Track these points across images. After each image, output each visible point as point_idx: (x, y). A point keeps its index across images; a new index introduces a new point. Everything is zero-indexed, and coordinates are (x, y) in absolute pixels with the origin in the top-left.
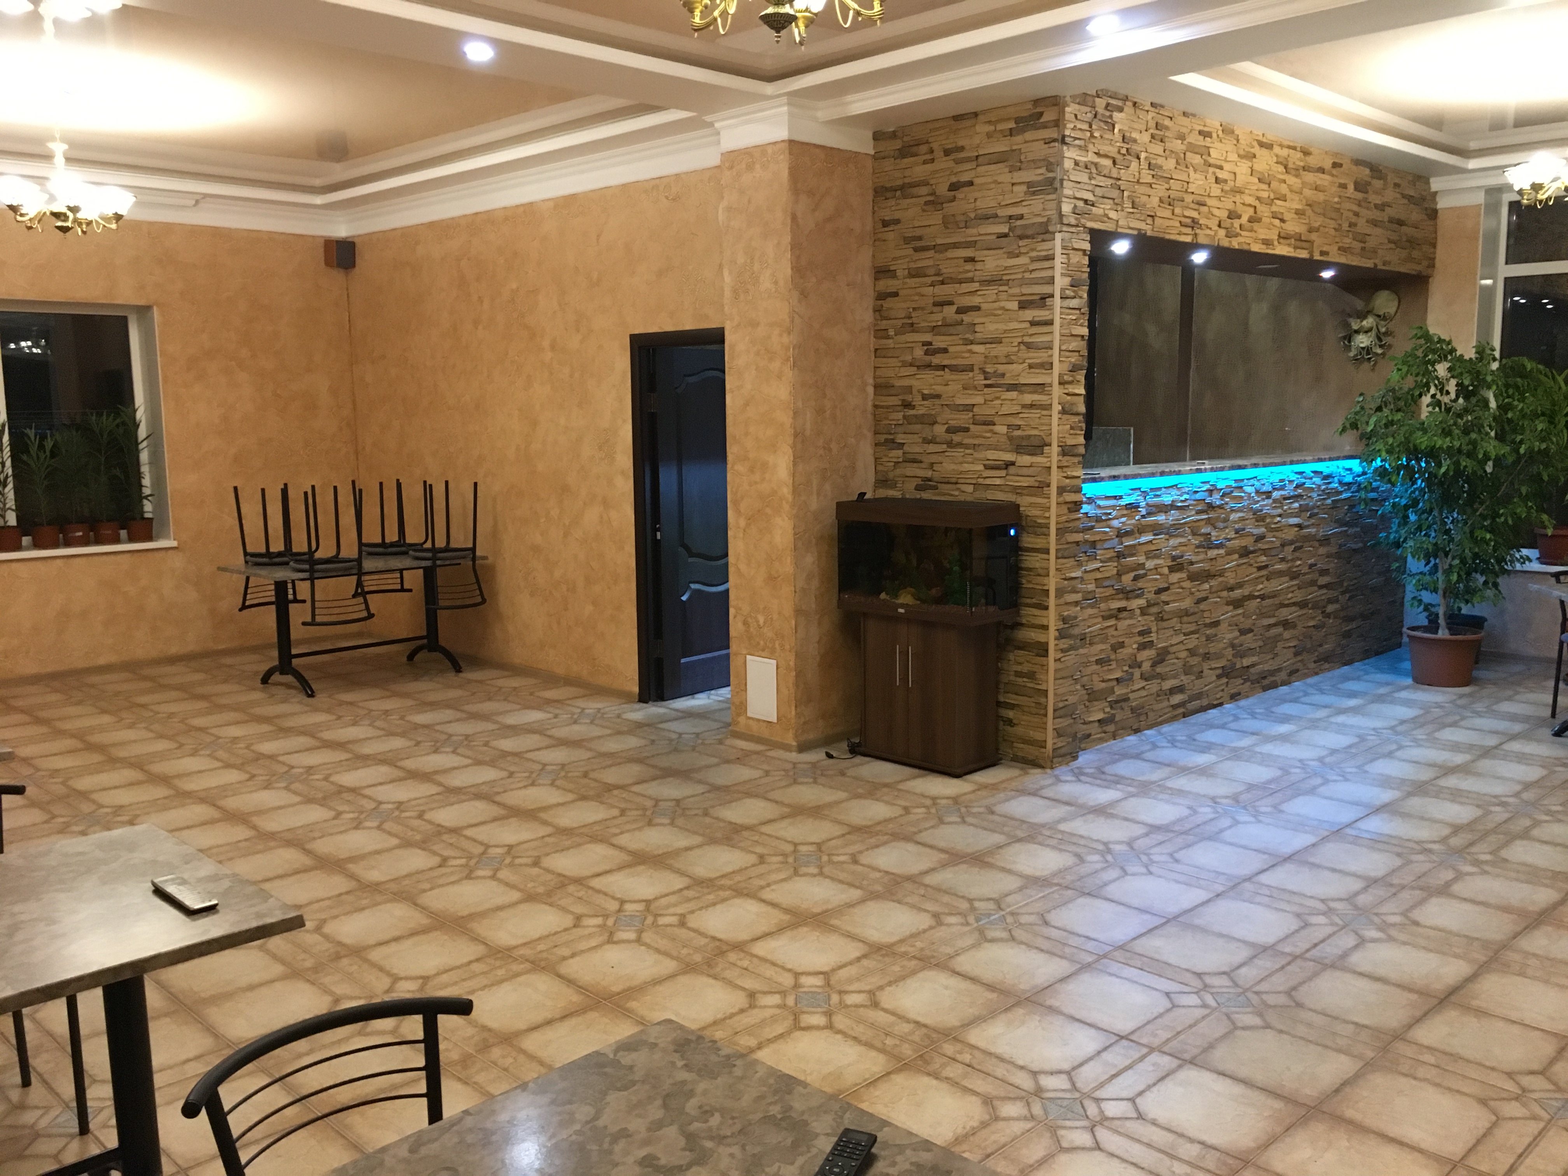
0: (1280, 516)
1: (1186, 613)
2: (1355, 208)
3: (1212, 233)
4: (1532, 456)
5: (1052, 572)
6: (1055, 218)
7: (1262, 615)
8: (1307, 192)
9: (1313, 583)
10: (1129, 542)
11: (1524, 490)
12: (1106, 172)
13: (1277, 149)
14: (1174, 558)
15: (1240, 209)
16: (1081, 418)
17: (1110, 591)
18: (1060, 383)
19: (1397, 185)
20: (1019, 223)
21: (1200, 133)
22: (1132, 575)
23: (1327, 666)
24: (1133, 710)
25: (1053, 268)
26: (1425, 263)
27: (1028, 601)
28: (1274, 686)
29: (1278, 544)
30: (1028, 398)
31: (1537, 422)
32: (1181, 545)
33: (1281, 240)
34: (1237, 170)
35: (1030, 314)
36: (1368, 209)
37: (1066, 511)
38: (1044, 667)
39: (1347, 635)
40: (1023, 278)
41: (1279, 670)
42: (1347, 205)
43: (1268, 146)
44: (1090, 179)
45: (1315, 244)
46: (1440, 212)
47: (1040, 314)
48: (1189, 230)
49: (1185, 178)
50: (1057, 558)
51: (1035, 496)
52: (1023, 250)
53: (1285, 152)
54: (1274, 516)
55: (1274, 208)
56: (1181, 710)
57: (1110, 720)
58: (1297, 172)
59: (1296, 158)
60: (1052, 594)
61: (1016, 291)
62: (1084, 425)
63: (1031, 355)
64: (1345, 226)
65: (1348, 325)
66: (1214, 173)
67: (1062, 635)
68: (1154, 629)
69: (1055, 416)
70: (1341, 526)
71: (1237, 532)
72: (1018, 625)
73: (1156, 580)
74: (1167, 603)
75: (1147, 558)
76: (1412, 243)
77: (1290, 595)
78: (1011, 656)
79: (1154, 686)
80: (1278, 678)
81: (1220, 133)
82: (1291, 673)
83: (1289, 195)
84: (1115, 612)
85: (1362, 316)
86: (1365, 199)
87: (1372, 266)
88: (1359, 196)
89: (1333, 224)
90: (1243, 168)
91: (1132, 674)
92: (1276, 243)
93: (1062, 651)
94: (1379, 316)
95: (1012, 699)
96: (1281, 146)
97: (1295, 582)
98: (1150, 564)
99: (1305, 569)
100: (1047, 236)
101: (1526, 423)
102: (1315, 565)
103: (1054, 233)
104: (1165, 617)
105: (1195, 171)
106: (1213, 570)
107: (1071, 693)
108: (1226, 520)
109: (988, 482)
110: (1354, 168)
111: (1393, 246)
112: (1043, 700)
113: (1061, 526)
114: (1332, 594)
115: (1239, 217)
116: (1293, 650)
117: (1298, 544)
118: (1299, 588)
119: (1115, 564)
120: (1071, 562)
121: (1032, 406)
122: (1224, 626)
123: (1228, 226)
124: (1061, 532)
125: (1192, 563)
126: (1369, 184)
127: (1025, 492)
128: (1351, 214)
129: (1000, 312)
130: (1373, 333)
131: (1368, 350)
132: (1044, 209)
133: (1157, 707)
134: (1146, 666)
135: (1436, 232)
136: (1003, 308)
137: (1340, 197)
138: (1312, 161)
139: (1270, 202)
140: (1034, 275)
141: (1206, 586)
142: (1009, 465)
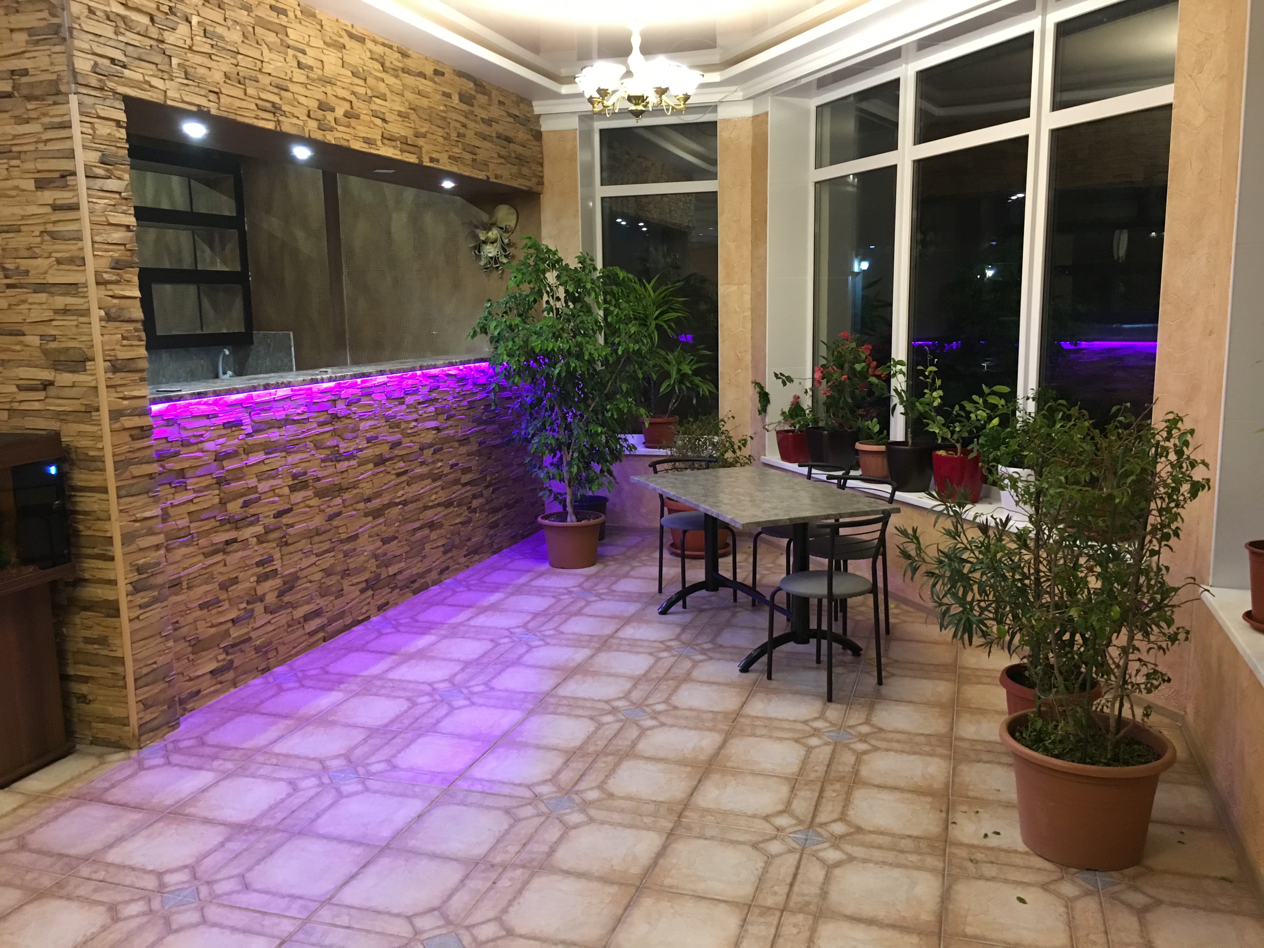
0: (416, 420)
1: (318, 532)
2: (462, 119)
3: (301, 123)
4: (629, 357)
5: (114, 514)
6: (66, 76)
7: (406, 520)
8: (409, 95)
9: (456, 482)
10: (230, 465)
11: (624, 387)
12: (141, 29)
13: (370, 44)
14: (295, 477)
15: (332, 101)
16: (139, 326)
17: (212, 523)
18: (98, 283)
19: (501, 103)
20: (24, 80)
21: (271, 7)
22: (240, 501)
23: (477, 557)
24: (257, 649)
25: (70, 138)
26: (534, 180)
27: (89, 551)
28: (425, 587)
29: (416, 448)
30: (60, 301)
31: (630, 325)
32: (302, 461)
33: (385, 141)
34: (324, 58)
35: (48, 196)
36: (475, 122)
37: (128, 439)
38: (117, 629)
39: (494, 525)
40: (36, 150)
41: (429, 571)
42: (455, 116)
43: (361, 40)
44: (116, 33)
45: (424, 150)
46: (544, 135)
47: (63, 197)
48: (269, 116)
49: (257, 55)
50: (119, 497)
51: (82, 422)
52: (33, 114)
53: (380, 49)
54: (409, 422)
55: (374, 107)
56: (321, 635)
57: (228, 667)
58: (395, 72)
59: (393, 58)
60: (117, 541)
61: (29, 166)
62: (143, 335)
63: (56, 247)
64: (454, 136)
65: (476, 237)
66: (295, 57)
67: (136, 588)
68: (277, 556)
69: (96, 326)
70: (479, 424)
71: (369, 440)
72: (80, 582)
73: (274, 502)
74: (292, 526)
75: (260, 481)
76: (521, 160)
77: (433, 497)
78: (77, 619)
79: (282, 618)
80: (428, 579)
81: (298, 13)
82: (441, 572)
83: (389, 95)
84: (220, 546)
85: (488, 228)
86: (472, 112)
87: (485, 178)
88: (465, 107)
89: (440, 132)
90: (331, 58)
91: (252, 611)
92: (379, 143)
93: (141, 607)
94: (502, 228)
95: (83, 670)
96: (375, 41)
97: (439, 483)
98: (263, 486)
99: (447, 470)
100: (59, 98)
101: (622, 326)
102: (457, 464)
103: (67, 94)
104: (290, 541)
105: (270, 50)
106: (345, 483)
107: (160, 653)
108: (355, 430)
109: (24, 406)
110: (457, 79)
111: (503, 161)
112: (119, 669)
113: (118, 458)
114: (477, 489)
115: (333, 110)
116: (442, 549)
117: (436, 447)
118: (442, 489)
119: (217, 492)
120: (143, 499)
121: (65, 311)
122: (363, 539)
123: (320, 117)
124: (121, 465)
125: (318, 479)
126: (473, 97)
127: (70, 418)
128: (458, 125)
129: (14, 193)
130: (498, 244)
131: (495, 259)
132: (52, 64)
133: (287, 639)
134: (271, 598)
135: (542, 153)
136: (16, 188)
137: (446, 106)
138: (410, 64)
139: (368, 100)
140: (51, 146)
141: (338, 501)
142: (46, 385)
